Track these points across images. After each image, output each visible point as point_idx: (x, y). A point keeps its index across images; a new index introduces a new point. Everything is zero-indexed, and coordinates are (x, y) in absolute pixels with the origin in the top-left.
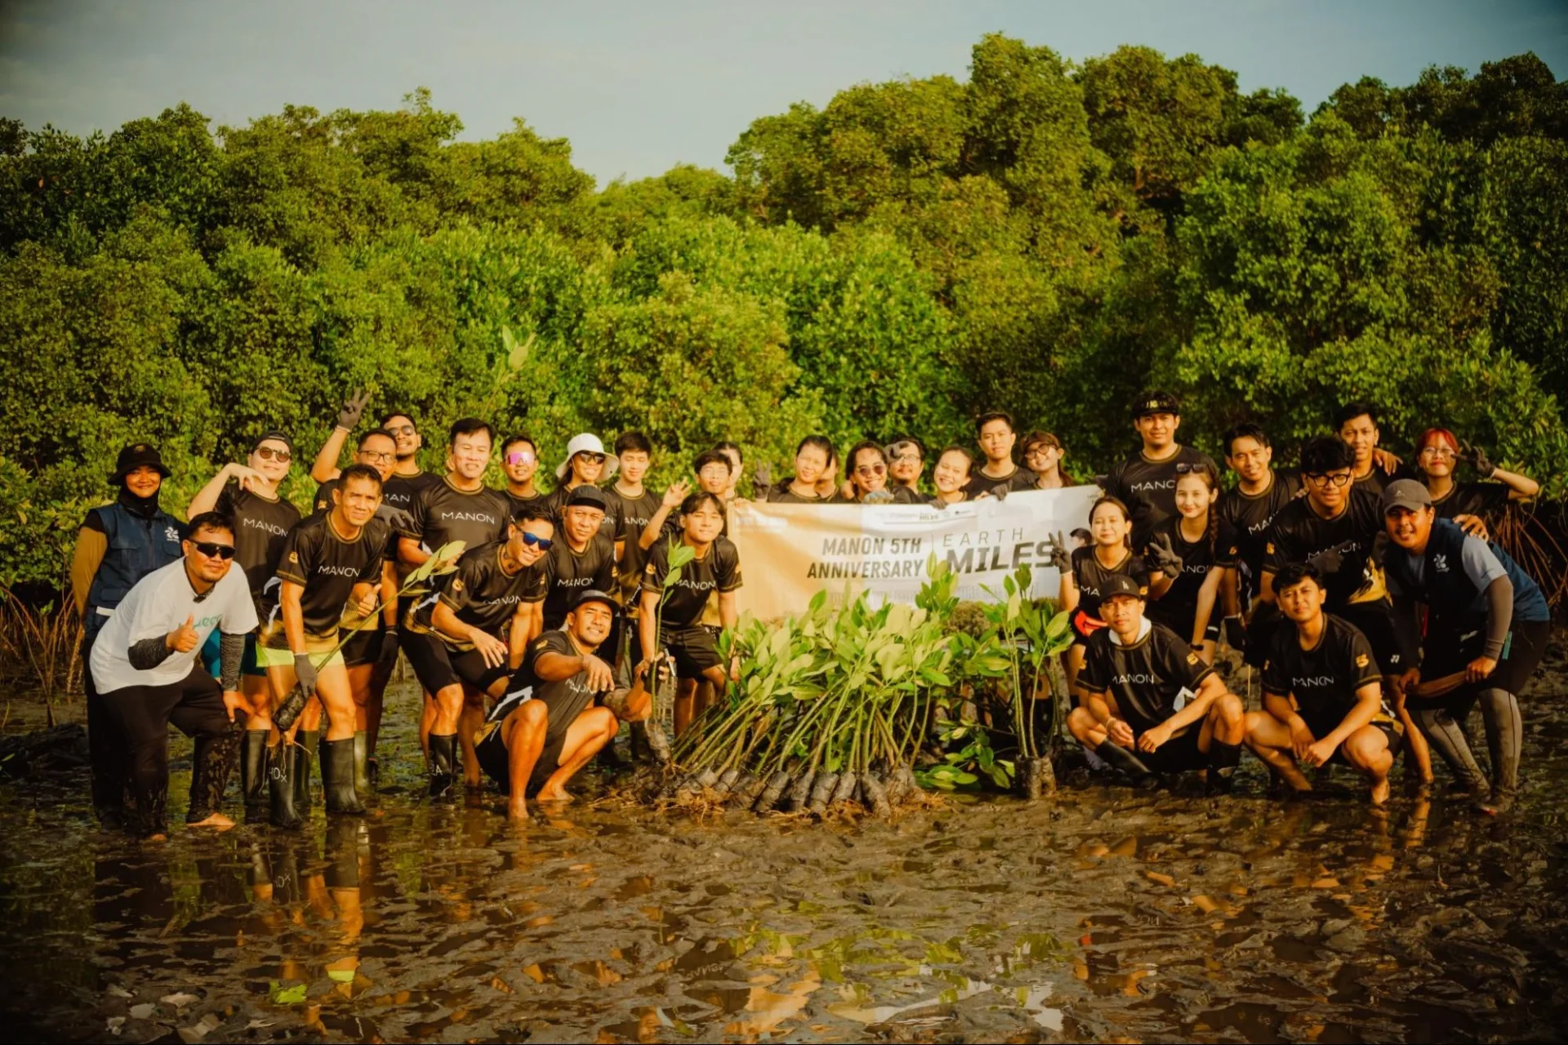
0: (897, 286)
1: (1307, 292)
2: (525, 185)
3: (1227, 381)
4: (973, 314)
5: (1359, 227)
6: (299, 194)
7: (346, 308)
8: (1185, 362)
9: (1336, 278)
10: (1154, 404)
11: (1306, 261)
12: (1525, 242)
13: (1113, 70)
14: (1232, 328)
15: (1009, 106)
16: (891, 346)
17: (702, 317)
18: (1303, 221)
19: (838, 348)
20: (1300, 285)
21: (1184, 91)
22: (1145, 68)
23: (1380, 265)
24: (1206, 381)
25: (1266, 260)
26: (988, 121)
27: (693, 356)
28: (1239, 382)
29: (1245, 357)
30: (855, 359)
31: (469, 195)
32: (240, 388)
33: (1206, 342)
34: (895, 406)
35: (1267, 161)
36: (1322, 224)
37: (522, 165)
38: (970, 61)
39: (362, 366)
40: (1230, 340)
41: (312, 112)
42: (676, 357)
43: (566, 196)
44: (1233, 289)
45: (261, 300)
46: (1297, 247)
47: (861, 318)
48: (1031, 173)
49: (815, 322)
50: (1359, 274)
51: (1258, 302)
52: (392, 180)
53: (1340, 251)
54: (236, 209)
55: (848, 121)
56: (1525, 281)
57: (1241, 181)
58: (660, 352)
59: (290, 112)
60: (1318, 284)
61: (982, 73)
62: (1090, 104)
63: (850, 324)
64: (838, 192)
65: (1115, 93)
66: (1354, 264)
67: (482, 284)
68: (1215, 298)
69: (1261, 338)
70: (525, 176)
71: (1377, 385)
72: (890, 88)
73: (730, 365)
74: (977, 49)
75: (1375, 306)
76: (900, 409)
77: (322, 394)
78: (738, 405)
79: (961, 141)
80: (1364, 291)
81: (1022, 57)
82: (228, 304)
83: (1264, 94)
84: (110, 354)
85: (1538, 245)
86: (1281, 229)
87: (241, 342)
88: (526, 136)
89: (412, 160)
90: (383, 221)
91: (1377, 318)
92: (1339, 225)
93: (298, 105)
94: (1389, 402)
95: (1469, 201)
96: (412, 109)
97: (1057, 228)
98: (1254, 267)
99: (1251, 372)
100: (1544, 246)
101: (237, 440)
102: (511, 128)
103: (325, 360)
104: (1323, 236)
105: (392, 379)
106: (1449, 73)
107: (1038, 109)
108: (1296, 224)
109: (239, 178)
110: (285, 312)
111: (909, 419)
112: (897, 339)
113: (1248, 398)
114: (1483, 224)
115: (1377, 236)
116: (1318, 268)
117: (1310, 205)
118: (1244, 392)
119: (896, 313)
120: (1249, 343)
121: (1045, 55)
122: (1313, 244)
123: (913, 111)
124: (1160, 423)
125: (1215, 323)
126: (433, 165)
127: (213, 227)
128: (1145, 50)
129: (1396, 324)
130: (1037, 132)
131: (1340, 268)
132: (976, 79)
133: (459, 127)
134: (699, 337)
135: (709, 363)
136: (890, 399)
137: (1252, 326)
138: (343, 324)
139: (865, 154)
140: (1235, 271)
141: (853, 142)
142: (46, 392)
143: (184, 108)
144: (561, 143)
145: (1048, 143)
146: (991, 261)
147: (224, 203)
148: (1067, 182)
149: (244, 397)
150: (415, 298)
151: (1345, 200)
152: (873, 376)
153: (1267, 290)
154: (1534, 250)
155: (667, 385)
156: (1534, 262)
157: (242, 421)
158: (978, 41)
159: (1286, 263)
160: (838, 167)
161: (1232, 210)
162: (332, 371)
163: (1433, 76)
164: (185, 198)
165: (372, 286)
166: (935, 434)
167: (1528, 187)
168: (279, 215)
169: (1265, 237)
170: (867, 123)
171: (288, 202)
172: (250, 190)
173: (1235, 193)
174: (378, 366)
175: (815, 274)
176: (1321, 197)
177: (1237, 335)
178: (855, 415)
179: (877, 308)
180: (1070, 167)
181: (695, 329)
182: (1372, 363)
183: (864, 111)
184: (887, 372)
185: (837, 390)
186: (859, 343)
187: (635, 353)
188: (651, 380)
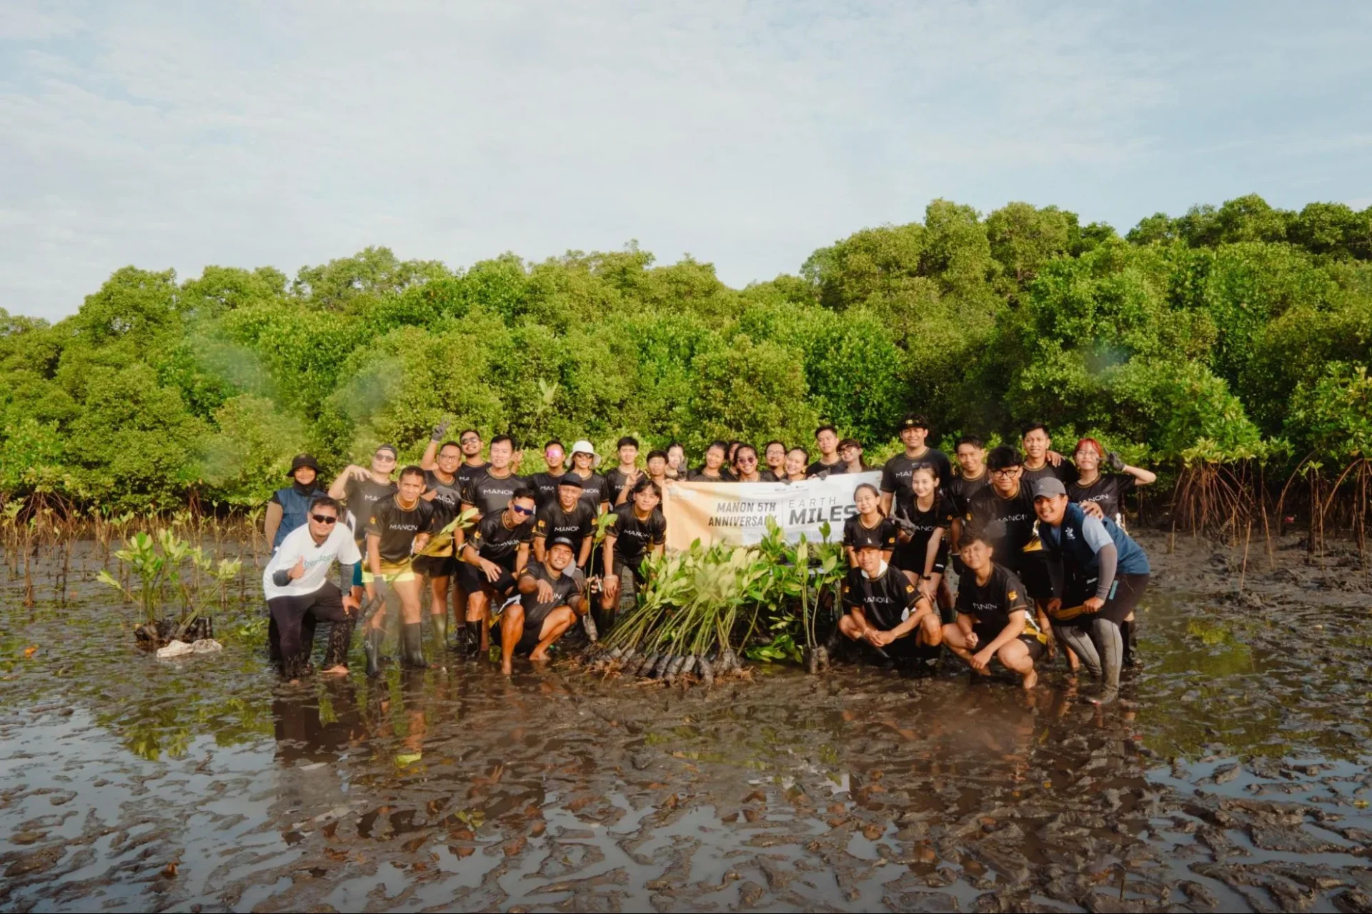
0: (872, 338)
1: (1097, 338)
2: (687, 288)
3: (1049, 389)
4: (916, 353)
5: (1128, 301)
6: (564, 296)
7: (577, 356)
8: (1026, 379)
9: (1114, 329)
10: (910, 422)
11: (1097, 320)
12: (1237, 304)
13: (1004, 216)
14: (1053, 359)
15: (945, 237)
16: (867, 370)
17: (754, 359)
18: (1095, 298)
19: (839, 372)
20: (1093, 333)
21: (1044, 226)
22: (1022, 214)
23: (1141, 321)
24: (1037, 389)
25: (1072, 320)
26: (934, 246)
27: (750, 379)
28: (1056, 390)
29: (1059, 376)
30: (846, 378)
31: (657, 294)
32: (520, 399)
33: (1038, 367)
34: (870, 404)
36: (1106, 299)
37: (685, 277)
38: (925, 214)
39: (584, 386)
40: (1051, 366)
41: (580, 253)
42: (740, 381)
43: (708, 294)
44: (1053, 337)
45: (533, 352)
46: (1091, 312)
47: (851, 356)
48: (956, 274)
49: (826, 359)
50: (1129, 326)
51: (1068, 344)
52: (617, 287)
53: (1116, 314)
54: (531, 305)
55: (856, 249)
56: (1236, 327)
57: (1060, 275)
58: (731, 378)
59: (569, 253)
60: (1103, 332)
61: (932, 220)
62: (991, 236)
63: (845, 360)
64: (852, 288)
65: (1005, 228)
66: (1125, 321)
67: (654, 341)
68: (1043, 342)
69: (1070, 364)
70: (686, 284)
71: (1137, 390)
72: (880, 231)
73: (771, 384)
74: (928, 207)
75: (1138, 344)
76: (873, 405)
78: (773, 406)
79: (918, 258)
80: (1131, 336)
81: (953, 211)
82: (516, 355)
83: (1094, 225)
84: (448, 383)
85: (1245, 306)
86: (1081, 303)
87: (522, 374)
88: (691, 262)
89: (628, 277)
90: (610, 309)
91: (1139, 352)
92: (1116, 299)
93: (573, 250)
94: (1144, 400)
95: (1201, 282)
96: (629, 250)
97: (971, 304)
98: (1066, 324)
99: (1063, 384)
100: (1249, 305)
101: (520, 425)
102: (683, 258)
103: (566, 384)
104: (1106, 306)
105: (601, 393)
106: (1205, 208)
107: (961, 240)
108: (1090, 299)
109: (533, 290)
110: (544, 359)
111: (878, 411)
112: (871, 367)
113: (1061, 398)
114: (1209, 295)
115: (1140, 304)
116: (1103, 324)
117: (1099, 288)
118: (1059, 395)
119: (871, 354)
120: (1063, 366)
121: (966, 209)
122: (1100, 310)
123: (892, 242)
124: (914, 434)
125: (1043, 356)
126: (638, 279)
127: (518, 314)
128: (1023, 204)
129: (1152, 354)
130: (959, 251)
131: (1117, 324)
132: (928, 224)
133: (653, 259)
134: (753, 370)
135: (759, 384)
136: (867, 400)
137: (1064, 358)
138: (575, 364)
139: (865, 267)
140: (1054, 326)
141: (858, 261)
142: (417, 403)
143: (509, 253)
144: (710, 265)
145: (966, 258)
146: (928, 324)
147: (525, 302)
148: (976, 279)
149: (522, 404)
150: (614, 349)
151: (1120, 285)
152: (858, 388)
153: (1073, 337)
154: (1242, 309)
155: (735, 396)
156: (1241, 315)
157: (521, 416)
158: (929, 203)
159: (1084, 322)
160: (850, 274)
161: (1054, 292)
162: (570, 389)
163: (1196, 211)
164: (505, 300)
165: (593, 344)
167: (1239, 272)
168: (553, 308)
169: (1072, 307)
170: (867, 250)
171: (558, 301)
172: (538, 295)
173: (1056, 283)
174: (593, 386)
175: (828, 333)
176: (1106, 283)
177: (1055, 363)
178: (849, 408)
179: (861, 350)
180: (979, 270)
181: (751, 365)
182: (1134, 378)
183: (866, 243)
184: (866, 385)
185: (838, 396)
186: (850, 370)
187: (718, 379)
188: (726, 393)
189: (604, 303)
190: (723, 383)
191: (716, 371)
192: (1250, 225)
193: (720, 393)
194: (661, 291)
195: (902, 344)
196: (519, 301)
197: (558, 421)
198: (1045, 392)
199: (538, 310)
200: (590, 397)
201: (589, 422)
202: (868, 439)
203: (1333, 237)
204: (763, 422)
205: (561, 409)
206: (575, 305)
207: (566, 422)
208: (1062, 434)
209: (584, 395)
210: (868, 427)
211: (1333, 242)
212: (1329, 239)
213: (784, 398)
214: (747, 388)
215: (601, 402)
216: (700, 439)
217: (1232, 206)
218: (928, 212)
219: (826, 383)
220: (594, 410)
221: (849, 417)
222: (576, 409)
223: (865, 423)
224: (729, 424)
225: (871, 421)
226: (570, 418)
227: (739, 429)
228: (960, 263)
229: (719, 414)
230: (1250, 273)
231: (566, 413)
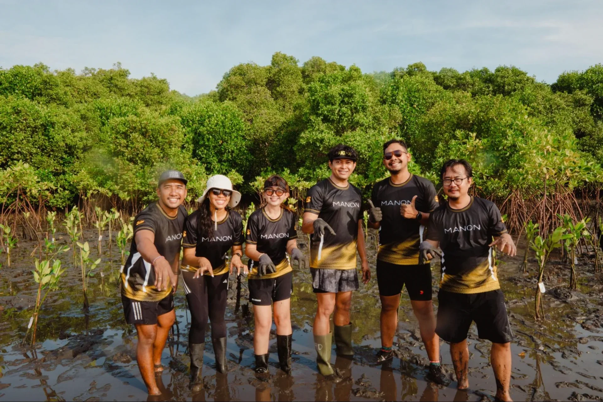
0: (228, 116)
1: (341, 116)
2: (146, 90)
3: (314, 143)
4: (255, 125)
5: (357, 98)
7: (54, 119)
8: (303, 138)
9: (349, 112)
11: (341, 107)
12: (412, 105)
13: (310, 63)
14: (317, 127)
15: (280, 71)
16: (225, 133)
17: (145, 122)
18: (340, 95)
19: (210, 133)
20: (338, 114)
22: (318, 63)
23: (364, 109)
24: (308, 144)
25: (328, 106)
26: (274, 75)
27: (144, 134)
28: (318, 144)
29: (320, 136)
30: (214, 137)
31: (129, 92)
32: (12, 143)
33: (309, 132)
34: (227, 151)
35: (331, 77)
36: (346, 96)
37: (145, 84)
38: (271, 59)
39: (57, 137)
40: (316, 131)
41: (94, 69)
42: (136, 135)
43: (159, 93)
44: (318, 115)
45: (23, 116)
46: (338, 102)
47: (217, 124)
48: (283, 89)
50: (357, 111)
51: (326, 119)
52: (107, 87)
53: (351, 104)
54: (44, 92)
55: (235, 74)
56: (411, 116)
57: (323, 83)
58: (131, 133)
60: (343, 114)
61: (275, 62)
62: (303, 72)
63: (213, 126)
64: (232, 93)
65: (310, 69)
66: (356, 108)
67: (114, 114)
68: (312, 118)
69: (326, 131)
70: (147, 87)
71: (360, 145)
72: (248, 65)
73: (157, 137)
74: (273, 56)
75: (361, 121)
76: (229, 152)
77: (45, 146)
78: (157, 150)
79: (266, 80)
80: (358, 116)
81: (285, 58)
85: (415, 106)
86: (332, 97)
87: (15, 129)
88: (155, 78)
89: (113, 81)
91: (362, 125)
92: (351, 96)
93: (90, 67)
94: (363, 151)
95: (395, 92)
96: (116, 69)
98: (325, 109)
99: (322, 141)
100: (417, 106)
102: (150, 76)
103: (47, 136)
104: (346, 99)
105: (68, 142)
106: (401, 69)
107: (287, 72)
108: (338, 96)
109: (45, 82)
110: (30, 119)
111: (232, 155)
112: (227, 131)
113: (321, 149)
114: (399, 99)
115: (364, 100)
116: (344, 109)
117: (343, 90)
118: (320, 147)
119: (228, 124)
120: (322, 131)
121: (292, 59)
122: (343, 101)
123: (253, 71)
125: (312, 126)
126: (120, 83)
127: (35, 96)
128: (318, 58)
129: (369, 127)
130: (286, 77)
131: (351, 110)
132: (273, 64)
133: (129, 74)
134: (145, 128)
135: (149, 136)
136: (225, 150)
137: (323, 127)
138: (53, 124)
139: (239, 82)
140: (319, 110)
141: (236, 79)
144: (165, 80)
145: (289, 81)
146: (264, 111)
147: (40, 89)
148: (294, 92)
149: (13, 146)
150: (83, 118)
151: (354, 88)
152: (221, 142)
153: (328, 116)
154: (414, 108)
156: (414, 111)
157: (13, 154)
158: (274, 54)
159: (334, 107)
160: (231, 86)
161: (320, 92)
162: (49, 139)
163: (397, 70)
164: (27, 88)
166: (240, 159)
167: (413, 90)
168: (57, 94)
169: (328, 100)
170: (240, 74)
171: (60, 90)
172: (48, 86)
173: (321, 87)
174: (63, 137)
175: (207, 112)
176: (346, 87)
177: (318, 130)
178: (215, 153)
179: (222, 122)
180: (295, 87)
181: (143, 125)
182: (358, 138)
183: (240, 71)
184: (224, 141)
185: (209, 146)
186: (216, 132)
187: (123, 133)
188: (127, 142)
189: (95, 94)
190: (126, 135)
191: (122, 129)
193: (123, 142)
194: (132, 91)
195: (251, 120)
196: (36, 88)
197: (39, 157)
198: (312, 145)
199: (48, 95)
200: (62, 144)
201: (62, 158)
202: (226, 170)
203: (452, 83)
204: (150, 159)
205: (43, 150)
206: (75, 94)
207: (45, 158)
208: (321, 169)
209: (57, 142)
210: (225, 164)
211: (452, 85)
212: (450, 83)
213: (166, 146)
214: (140, 138)
215: (69, 147)
216: (111, 169)
217: (411, 67)
218: (273, 58)
219: (203, 139)
220: (66, 152)
221: (215, 158)
222: (52, 151)
223: (225, 162)
224: (131, 160)
225: (228, 160)
226: (49, 156)
227: (135, 163)
228: (286, 82)
229: (123, 154)
230: (418, 91)
231: (47, 153)
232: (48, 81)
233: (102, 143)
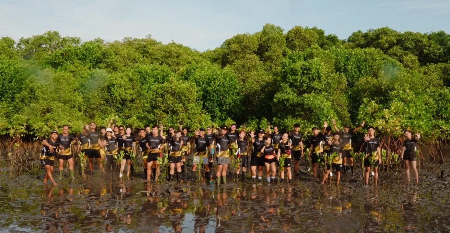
0: (227, 79)
1: (302, 83)
2: (168, 55)
4: (247, 84)
5: (313, 70)
6: (117, 57)
7: (115, 82)
8: (276, 98)
9: (308, 80)
11: (302, 77)
13: (293, 31)
14: (285, 91)
15: (269, 39)
16: (225, 91)
17: (174, 87)
18: (302, 69)
19: (214, 91)
20: (300, 82)
21: (307, 36)
22: (300, 31)
23: (319, 77)
24: (279, 102)
25: (293, 77)
26: (264, 42)
27: (173, 95)
28: (285, 103)
29: (286, 97)
30: (217, 94)
31: (157, 56)
32: (91, 98)
33: (280, 94)
34: (226, 104)
35: (297, 55)
36: (306, 69)
37: (168, 50)
38: (262, 29)
39: (116, 94)
41: (131, 38)
42: (169, 95)
43: (177, 57)
44: (287, 83)
45: (97, 80)
46: (300, 74)
47: (219, 85)
48: (271, 54)
49: (210, 86)
50: (314, 79)
51: (291, 85)
52: (142, 53)
53: (309, 75)
54: (103, 60)
55: (234, 43)
58: (166, 94)
59: (126, 38)
60: (304, 82)
61: (265, 31)
62: (287, 38)
63: (217, 87)
64: (231, 57)
65: (293, 36)
66: (312, 78)
67: (149, 76)
68: (282, 84)
69: (291, 93)
70: (168, 53)
72: (244, 35)
73: (181, 96)
74: (264, 27)
75: (316, 87)
76: (227, 104)
77: (108, 99)
78: (181, 105)
79: (258, 46)
80: (314, 83)
81: (273, 28)
82: (91, 81)
83: (331, 35)
84: (61, 92)
86: (296, 70)
87: (92, 89)
88: (174, 44)
89: (146, 49)
90: (137, 62)
91: (316, 89)
92: (309, 69)
95: (347, 63)
96: (147, 38)
97: (276, 65)
98: (290, 78)
99: (288, 100)
101: (90, 108)
102: (171, 42)
103: (110, 93)
104: (306, 72)
105: (123, 97)
107: (274, 40)
108: (300, 69)
109: (104, 54)
110: (101, 83)
111: (229, 106)
112: (226, 90)
113: (288, 105)
115: (318, 72)
116: (304, 78)
117: (303, 65)
118: (286, 104)
119: (227, 85)
120: (289, 94)
121: (278, 28)
122: (303, 73)
123: (247, 40)
125: (282, 89)
126: (150, 51)
127: (98, 63)
128: (300, 27)
130: (272, 45)
131: (309, 79)
132: (263, 33)
134: (174, 91)
135: (176, 96)
136: (225, 103)
137: (289, 90)
138: (113, 85)
139: (237, 49)
140: (287, 79)
141: (235, 46)
142: (48, 99)
143: (99, 38)
145: (274, 47)
147: (101, 59)
148: (279, 55)
149: (91, 100)
150: (131, 80)
151: (311, 64)
152: (222, 97)
153: (293, 83)
155: (166, 101)
157: (91, 105)
158: (264, 25)
159: (297, 77)
160: (231, 51)
161: (288, 66)
162: (111, 95)
164: (93, 58)
165: (121, 78)
166: (235, 109)
167: (362, 60)
168: (111, 62)
169: (294, 72)
170: (238, 43)
171: (114, 59)
172: (106, 56)
173: (290, 62)
174: (120, 94)
175: (213, 76)
176: (306, 64)
177: (286, 92)
178: (218, 105)
179: (223, 83)
180: (279, 52)
181: (173, 90)
182: (312, 99)
183: (238, 40)
184: (224, 96)
185: (213, 100)
186: (219, 91)
187: (161, 94)
188: (163, 100)
189: (134, 60)
190: (162, 96)
191: (160, 91)
192: (384, 38)
193: (161, 100)
194: (159, 55)
195: (243, 81)
196: (99, 58)
197: (105, 107)
198: (282, 102)
199: (106, 62)
200: (119, 98)
201: (118, 107)
202: (225, 117)
203: (411, 45)
204: (176, 111)
205: (107, 102)
206: (122, 60)
207: (108, 107)
208: (287, 119)
209: (116, 97)
210: (225, 113)
211: (411, 47)
212: (410, 46)
213: (186, 102)
214: (171, 98)
215: (123, 100)
216: (153, 117)
217: (379, 31)
218: (264, 29)
219: (210, 96)
220: (120, 103)
221: (217, 109)
222: (113, 102)
223: (224, 111)
224: (164, 111)
225: (226, 110)
226: (110, 106)
227: (167, 113)
228: (273, 49)
229: (160, 107)
230: (366, 60)
231: (109, 104)
232: (106, 53)
233: (142, 97)
